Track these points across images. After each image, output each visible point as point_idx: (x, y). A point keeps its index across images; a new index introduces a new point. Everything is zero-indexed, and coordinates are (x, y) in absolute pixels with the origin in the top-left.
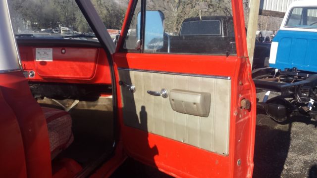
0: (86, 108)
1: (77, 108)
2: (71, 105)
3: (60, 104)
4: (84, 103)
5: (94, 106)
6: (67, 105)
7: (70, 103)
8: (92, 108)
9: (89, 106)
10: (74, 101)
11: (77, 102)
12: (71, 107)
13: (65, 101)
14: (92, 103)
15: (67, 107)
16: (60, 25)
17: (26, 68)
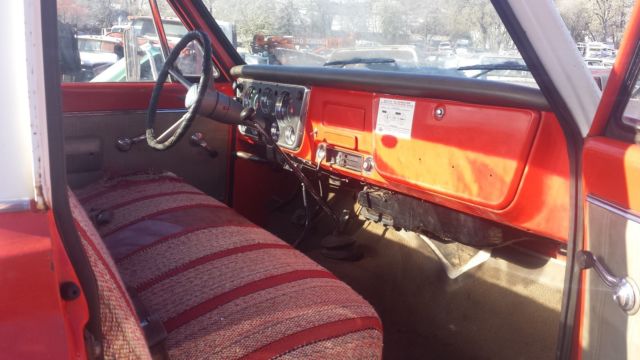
0: (503, 283)
1: (479, 274)
2: (466, 262)
3: (438, 252)
4: (502, 264)
5: (528, 282)
6: (456, 261)
7: (465, 255)
8: (520, 289)
9: (512, 279)
10: (476, 254)
11: (483, 256)
12: (465, 268)
13: (453, 247)
14: (522, 272)
15: (453, 265)
16: (586, 38)
17: (360, 147)
